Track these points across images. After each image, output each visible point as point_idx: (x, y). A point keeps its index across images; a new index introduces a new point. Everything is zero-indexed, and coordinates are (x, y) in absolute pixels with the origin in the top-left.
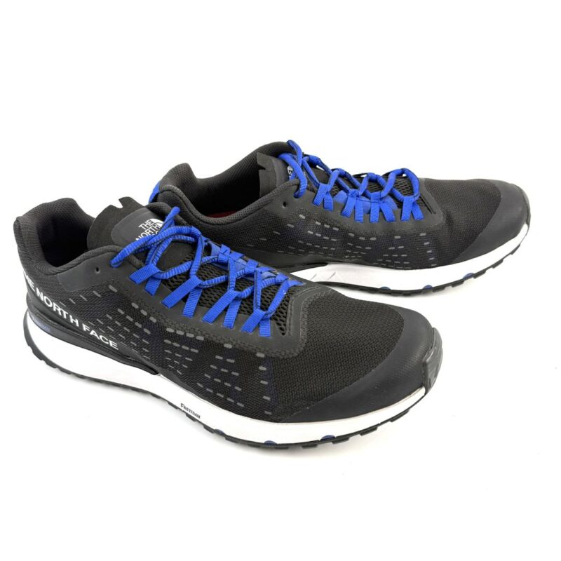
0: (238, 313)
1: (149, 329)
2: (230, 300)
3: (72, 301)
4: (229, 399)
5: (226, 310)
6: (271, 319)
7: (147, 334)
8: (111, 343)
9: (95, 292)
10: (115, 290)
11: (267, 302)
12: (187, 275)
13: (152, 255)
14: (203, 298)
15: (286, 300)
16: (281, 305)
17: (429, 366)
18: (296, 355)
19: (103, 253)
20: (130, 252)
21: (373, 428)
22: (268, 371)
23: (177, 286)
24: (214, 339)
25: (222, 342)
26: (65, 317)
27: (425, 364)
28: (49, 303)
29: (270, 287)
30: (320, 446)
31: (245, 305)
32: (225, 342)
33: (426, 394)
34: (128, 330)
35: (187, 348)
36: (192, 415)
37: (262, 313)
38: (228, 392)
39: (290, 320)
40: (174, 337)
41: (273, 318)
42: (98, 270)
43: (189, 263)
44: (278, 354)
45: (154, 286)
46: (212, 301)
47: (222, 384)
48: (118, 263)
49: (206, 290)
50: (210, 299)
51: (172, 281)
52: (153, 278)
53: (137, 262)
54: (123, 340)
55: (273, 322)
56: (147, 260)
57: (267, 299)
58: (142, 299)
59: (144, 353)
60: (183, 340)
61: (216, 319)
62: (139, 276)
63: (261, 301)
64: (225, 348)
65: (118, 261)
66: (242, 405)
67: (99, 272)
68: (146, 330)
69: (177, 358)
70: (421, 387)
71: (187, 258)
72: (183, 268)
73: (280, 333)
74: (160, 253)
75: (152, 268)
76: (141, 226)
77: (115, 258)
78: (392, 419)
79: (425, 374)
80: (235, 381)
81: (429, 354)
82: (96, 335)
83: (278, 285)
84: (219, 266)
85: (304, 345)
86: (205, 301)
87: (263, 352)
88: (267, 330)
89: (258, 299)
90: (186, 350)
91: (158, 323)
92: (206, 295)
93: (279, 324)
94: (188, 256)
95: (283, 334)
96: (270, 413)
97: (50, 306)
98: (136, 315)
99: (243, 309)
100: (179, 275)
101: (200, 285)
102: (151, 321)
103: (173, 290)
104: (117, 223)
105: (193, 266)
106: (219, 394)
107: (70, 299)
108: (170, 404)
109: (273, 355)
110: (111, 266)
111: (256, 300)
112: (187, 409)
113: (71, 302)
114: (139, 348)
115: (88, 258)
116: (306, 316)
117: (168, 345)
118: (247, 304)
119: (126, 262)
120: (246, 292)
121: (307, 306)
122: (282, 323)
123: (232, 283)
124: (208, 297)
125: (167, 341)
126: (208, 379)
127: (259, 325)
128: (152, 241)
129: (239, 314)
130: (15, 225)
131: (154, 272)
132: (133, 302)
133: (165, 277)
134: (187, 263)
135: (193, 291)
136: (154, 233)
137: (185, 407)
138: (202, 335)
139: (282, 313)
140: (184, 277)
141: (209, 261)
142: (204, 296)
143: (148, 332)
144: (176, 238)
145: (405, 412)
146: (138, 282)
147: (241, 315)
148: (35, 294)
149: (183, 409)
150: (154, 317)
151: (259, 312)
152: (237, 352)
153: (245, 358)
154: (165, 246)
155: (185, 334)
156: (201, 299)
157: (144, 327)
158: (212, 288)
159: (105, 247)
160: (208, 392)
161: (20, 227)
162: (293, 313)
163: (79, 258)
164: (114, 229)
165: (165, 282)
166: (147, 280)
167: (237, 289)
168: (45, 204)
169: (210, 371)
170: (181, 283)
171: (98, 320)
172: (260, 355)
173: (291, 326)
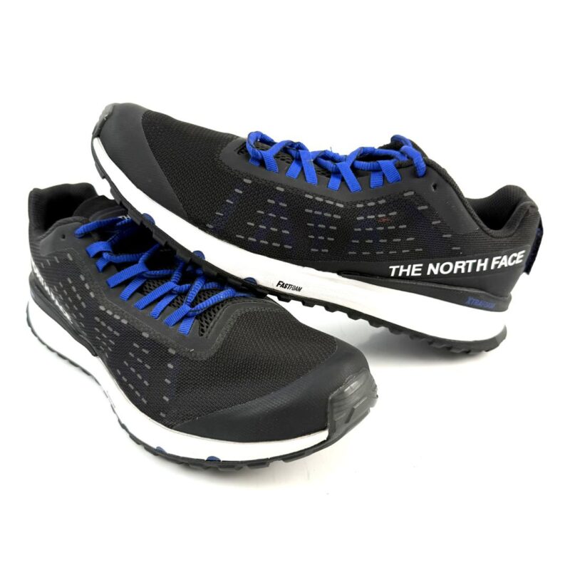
0: (168, 305)
1: (86, 303)
2: (164, 291)
3: (42, 266)
4: (137, 392)
6: (196, 317)
9: (56, 257)
10: (71, 259)
14: (143, 286)
15: (222, 305)
16: (214, 307)
18: (205, 359)
19: (72, 222)
21: (262, 462)
22: (174, 370)
24: (137, 326)
25: (142, 330)
31: (179, 301)
32: (144, 331)
34: (71, 301)
35: (112, 330)
37: (188, 308)
38: (131, 378)
39: (214, 323)
40: (103, 316)
41: (198, 317)
42: (64, 237)
44: (188, 355)
45: (102, 264)
47: (135, 375)
48: (81, 234)
49: (149, 280)
50: (149, 288)
55: (197, 321)
58: (90, 274)
59: (81, 327)
60: (109, 320)
61: (146, 307)
64: (143, 337)
65: (83, 232)
66: (145, 402)
67: (63, 240)
68: (83, 304)
69: (104, 339)
73: (199, 333)
77: (80, 229)
80: (146, 374)
85: (216, 351)
86: (144, 289)
87: (175, 349)
88: (186, 327)
89: (190, 295)
90: (110, 332)
91: (95, 299)
93: (201, 325)
95: (202, 335)
96: (164, 416)
98: (80, 286)
99: (175, 303)
101: (144, 272)
102: (90, 296)
103: (119, 271)
106: (130, 386)
107: (42, 263)
109: (184, 355)
110: (74, 236)
111: (188, 296)
114: (79, 323)
116: (232, 323)
117: (97, 322)
118: (182, 301)
120: (183, 287)
121: (239, 315)
122: (205, 324)
124: (149, 285)
125: (97, 319)
126: (126, 366)
127: (181, 320)
129: (168, 307)
132: (82, 274)
138: (127, 319)
139: (210, 315)
142: (145, 285)
143: (84, 306)
146: (91, 254)
147: (170, 308)
150: (94, 292)
151: (186, 308)
152: (152, 344)
153: (158, 352)
155: (113, 315)
156: (141, 286)
157: (82, 300)
158: (157, 279)
160: (124, 381)
162: (220, 318)
166: (99, 256)
169: (129, 359)
171: (55, 287)
172: (172, 351)
173: (213, 329)
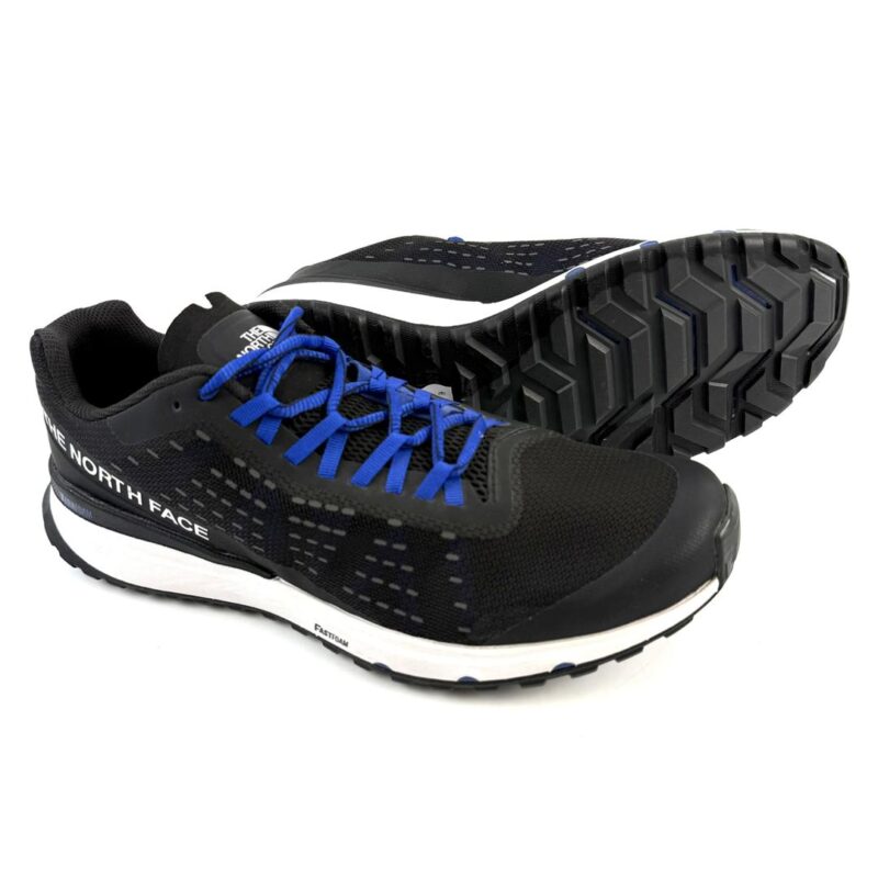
0: (409, 469)
1: (264, 500)
2: (394, 449)
3: (133, 461)
4: (397, 611)
5: (388, 465)
6: (462, 477)
7: (260, 508)
8: (198, 530)
9: (172, 443)
10: (207, 438)
11: (454, 450)
12: (322, 411)
13: (265, 381)
14: (350, 448)
15: (485, 446)
16: (477, 454)
17: (725, 542)
18: (506, 532)
19: (186, 378)
20: (231, 374)
21: (637, 649)
22: (462, 561)
23: (307, 430)
24: (372, 511)
25: (384, 516)
26: (119, 490)
27: (718, 541)
28: (91, 468)
29: (457, 427)
30: (549, 682)
31: (420, 457)
32: (389, 517)
33: (720, 588)
34: (229, 504)
35: (327, 529)
36: (333, 642)
37: (448, 467)
38: (396, 600)
39: (493, 478)
40: (305, 512)
41: (466, 475)
42: (177, 406)
43: (323, 393)
44: (477, 534)
45: (270, 430)
46: (365, 452)
47: (385, 586)
48: (211, 392)
49: (354, 435)
50: (360, 449)
51: (300, 422)
52: (269, 415)
53: (242, 390)
54: (219, 522)
55: (467, 481)
56: (257, 388)
57: (454, 447)
58: (251, 452)
59: (256, 541)
60: (320, 516)
61: (374, 480)
62: (246, 414)
63: (445, 449)
64: (391, 526)
65: (212, 389)
66: (419, 620)
67: (180, 409)
68: (259, 503)
69: (310, 548)
70: (711, 578)
71: (321, 385)
72: (316, 400)
73: (478, 498)
74: (278, 376)
75: (268, 399)
76: (244, 336)
77: (206, 386)
78: (668, 633)
79: (719, 556)
80: (406, 581)
81: (724, 523)
82: (172, 517)
83: (469, 424)
84: (371, 397)
85: (519, 517)
86: (352, 453)
87: (452, 531)
88: (456, 495)
89: (439, 446)
90: (326, 533)
91: (278, 490)
92: (354, 443)
93: (475, 485)
94: (321, 382)
95: (484, 500)
96: (467, 630)
97: (94, 473)
98: (242, 477)
99: (415, 462)
100: (310, 411)
101: (345, 425)
102: (267, 487)
103: (300, 435)
104: (205, 331)
105: (332, 397)
106: (380, 604)
107: (130, 458)
108: (296, 627)
109: (469, 535)
110: (199, 399)
111: (437, 448)
112: (326, 633)
113: (131, 462)
114: (246, 534)
115: (162, 386)
116: (518, 471)
117: (295, 524)
118: (422, 455)
119: (224, 390)
120: (419, 436)
121: (519, 456)
122: (480, 483)
123: (396, 422)
124: (358, 445)
125: (293, 519)
126: (361, 579)
127: (443, 488)
128: (264, 357)
129: (411, 472)
130: (33, 343)
131: (270, 406)
132: (235, 456)
133: (288, 415)
134: (322, 392)
135: (333, 435)
136: (266, 346)
137: (321, 631)
138: (351, 506)
139: (479, 467)
140: (318, 415)
141: (355, 389)
142: (351, 445)
143: (263, 506)
144: (301, 354)
145: (688, 620)
146: (245, 422)
147: (415, 473)
148: (66, 455)
149: (317, 633)
150: (271, 480)
151: (442, 467)
152: (407, 533)
153: (423, 542)
154: (285, 365)
155: (323, 505)
156: (346, 450)
157: (255, 497)
158: (363, 431)
159: (189, 368)
160: (362, 602)
161: (42, 344)
162: (497, 467)
163: (145, 388)
164: (200, 341)
165: (287, 422)
166: (259, 420)
167: (403, 431)
168: (81, 309)
169: (364, 566)
170: (313, 425)
171: (177, 489)
172: (448, 535)
173: (497, 487)
